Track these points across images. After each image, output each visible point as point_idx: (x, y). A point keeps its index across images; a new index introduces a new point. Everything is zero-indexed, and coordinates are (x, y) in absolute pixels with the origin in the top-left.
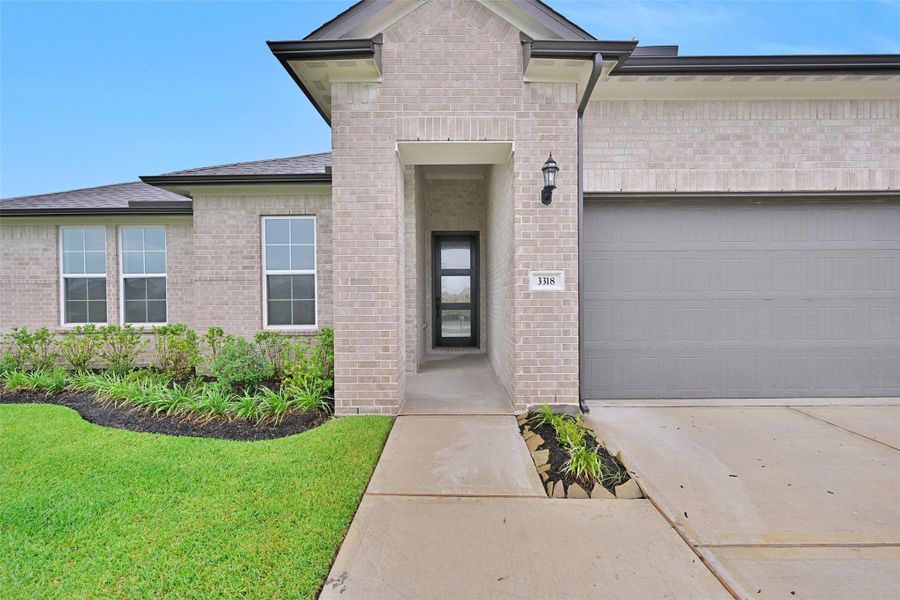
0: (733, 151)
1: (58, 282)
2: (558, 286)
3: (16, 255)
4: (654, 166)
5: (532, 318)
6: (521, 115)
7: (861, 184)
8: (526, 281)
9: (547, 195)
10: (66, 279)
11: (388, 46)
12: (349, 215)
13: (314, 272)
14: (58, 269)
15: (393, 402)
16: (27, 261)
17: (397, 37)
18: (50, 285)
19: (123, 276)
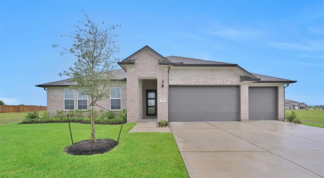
0: (196, 78)
1: (63, 101)
2: (165, 101)
3: (54, 95)
4: (183, 80)
5: (160, 106)
6: (158, 73)
7: (218, 84)
8: (159, 100)
9: (163, 86)
10: (65, 100)
11: (136, 61)
12: (130, 89)
13: (121, 98)
14: (63, 98)
15: (137, 120)
16: (56, 96)
17: (137, 59)
18: (61, 101)
19: (78, 99)
